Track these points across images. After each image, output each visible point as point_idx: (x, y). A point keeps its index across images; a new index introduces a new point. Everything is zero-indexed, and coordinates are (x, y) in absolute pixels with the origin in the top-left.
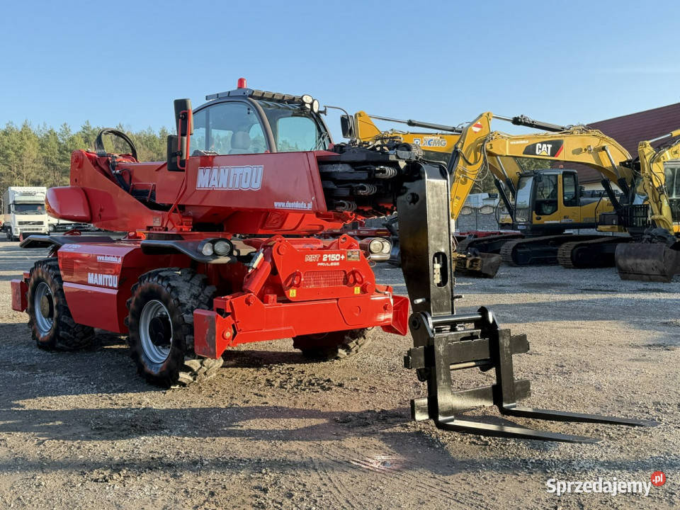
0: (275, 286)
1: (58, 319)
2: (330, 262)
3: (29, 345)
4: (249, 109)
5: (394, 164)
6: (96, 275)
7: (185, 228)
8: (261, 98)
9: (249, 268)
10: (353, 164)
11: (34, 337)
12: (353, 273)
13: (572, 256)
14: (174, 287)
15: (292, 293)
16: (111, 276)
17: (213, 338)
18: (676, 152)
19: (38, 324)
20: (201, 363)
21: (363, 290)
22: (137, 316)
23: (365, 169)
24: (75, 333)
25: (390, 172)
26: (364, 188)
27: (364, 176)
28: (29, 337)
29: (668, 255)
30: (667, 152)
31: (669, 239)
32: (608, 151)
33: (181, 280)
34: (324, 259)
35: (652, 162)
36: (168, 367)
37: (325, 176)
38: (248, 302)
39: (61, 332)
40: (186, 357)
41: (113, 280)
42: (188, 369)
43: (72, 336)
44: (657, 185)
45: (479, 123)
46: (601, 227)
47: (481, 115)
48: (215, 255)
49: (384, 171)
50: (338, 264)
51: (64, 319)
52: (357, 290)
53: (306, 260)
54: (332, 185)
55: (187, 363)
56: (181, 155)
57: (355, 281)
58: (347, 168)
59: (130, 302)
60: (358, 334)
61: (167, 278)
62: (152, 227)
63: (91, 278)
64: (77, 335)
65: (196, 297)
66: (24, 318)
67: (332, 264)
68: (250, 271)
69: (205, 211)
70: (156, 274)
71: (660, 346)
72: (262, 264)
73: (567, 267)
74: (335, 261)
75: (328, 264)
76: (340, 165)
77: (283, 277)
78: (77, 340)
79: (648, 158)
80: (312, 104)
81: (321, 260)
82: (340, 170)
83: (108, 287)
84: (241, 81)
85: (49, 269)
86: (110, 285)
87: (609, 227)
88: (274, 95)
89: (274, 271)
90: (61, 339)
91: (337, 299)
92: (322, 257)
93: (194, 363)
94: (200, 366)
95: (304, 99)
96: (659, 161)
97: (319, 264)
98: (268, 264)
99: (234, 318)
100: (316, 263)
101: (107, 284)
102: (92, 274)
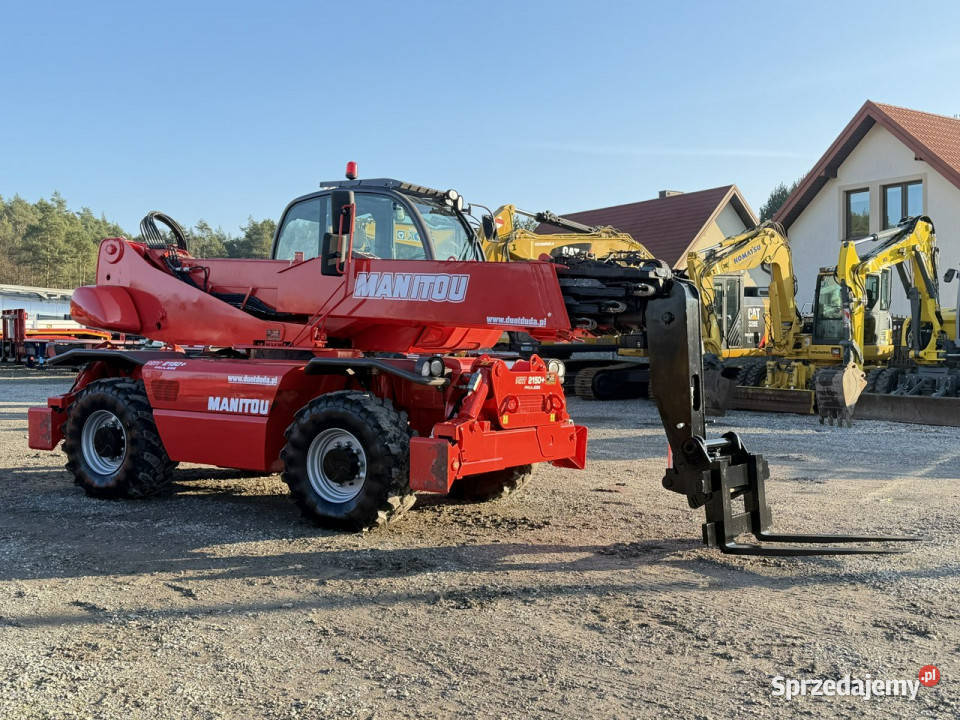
0: (490, 414)
1: (135, 459)
2: (533, 385)
3: (64, 493)
4: (395, 204)
5: (654, 282)
6: (225, 399)
7: (320, 343)
8: (408, 192)
9: (467, 391)
10: (602, 279)
11: (80, 480)
12: (550, 397)
14: (370, 412)
15: (505, 419)
16: (257, 401)
17: (443, 469)
19: (88, 467)
20: (401, 501)
21: (558, 418)
22: (303, 448)
23: (619, 286)
24: (156, 475)
25: (652, 289)
26: (617, 306)
27: (621, 293)
28: (69, 482)
30: (717, 265)
31: (719, 366)
33: (373, 404)
34: (530, 383)
35: (701, 276)
36: (361, 507)
37: (565, 291)
38: (471, 429)
39: (141, 474)
40: (390, 493)
41: (261, 407)
42: (388, 507)
43: (151, 479)
44: (706, 303)
45: (500, 218)
46: (621, 351)
47: (502, 208)
48: (432, 375)
49: (646, 289)
50: (538, 387)
51: (148, 457)
52: (553, 417)
54: (572, 301)
55: (390, 500)
56: (340, 257)
57: (552, 407)
58: (597, 283)
59: (290, 432)
61: (357, 403)
62: (263, 342)
63: (213, 404)
64: (158, 477)
65: (396, 424)
66: (56, 458)
67: (535, 387)
68: (469, 394)
70: (341, 397)
72: (480, 387)
73: (586, 398)
74: (538, 384)
75: (532, 388)
76: (586, 280)
77: (499, 397)
78: (155, 485)
79: (697, 271)
80: (456, 202)
81: (527, 383)
82: (584, 285)
83: (250, 414)
84: (351, 166)
85: (118, 392)
86: (253, 411)
87: (633, 350)
88: (410, 187)
89: (491, 395)
90: (137, 482)
91: (536, 427)
92: (528, 380)
93: (394, 500)
96: (709, 274)
97: (526, 387)
98: (486, 387)
99: (460, 448)
100: (523, 385)
101: (246, 411)
102: (218, 399)
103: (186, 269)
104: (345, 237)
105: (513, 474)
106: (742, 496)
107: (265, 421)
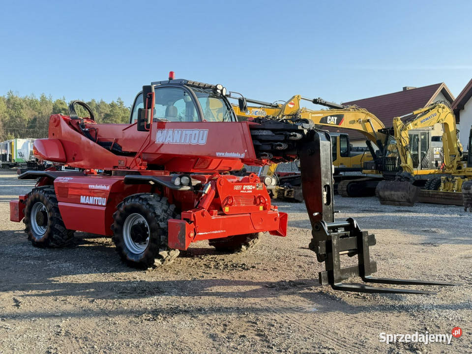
0: (217, 205)
1: (52, 227)
2: (247, 190)
3: (24, 244)
4: (185, 92)
5: (301, 132)
6: (88, 197)
7: (143, 168)
8: (193, 86)
9: (202, 193)
10: (273, 130)
11: (30, 238)
12: (259, 197)
13: (347, 190)
14: (151, 205)
15: (227, 209)
16: (101, 198)
17: (183, 237)
18: (416, 125)
19: (33, 231)
20: (168, 253)
21: (264, 209)
22: (121, 224)
23: (282, 134)
24: (62, 236)
25: (299, 136)
26: (281, 146)
27: (282, 138)
28: (25, 239)
29: (411, 189)
30: (410, 124)
31: (411, 179)
32: (371, 123)
33: (154, 200)
34: (244, 189)
35: (401, 130)
36: (146, 256)
37: (254, 138)
38: (203, 214)
39: (54, 235)
40: (160, 249)
41: (102, 201)
42: (160, 257)
43: (61, 238)
44: (404, 145)
45: (293, 102)
46: (364, 171)
47: (294, 97)
48: (181, 185)
49: (296, 136)
50: (251, 191)
51: (57, 226)
52: (261, 208)
53: (235, 189)
54: (258, 143)
55: (160, 253)
56: (147, 121)
57: (260, 203)
58: (270, 133)
59: (116, 215)
60: (254, 236)
61: (146, 200)
62: (117, 167)
63: (83, 200)
64: (64, 237)
65: (165, 211)
66: (21, 226)
67: (248, 192)
68: (203, 195)
69: (156, 157)
70: (138, 196)
71: (429, 244)
72: (210, 191)
73: (344, 196)
74: (250, 190)
75: (246, 192)
76: (265, 131)
77: (222, 197)
78: (63, 241)
79: (399, 128)
80: (222, 91)
81: (242, 189)
82: (264, 134)
83: (98, 205)
84: (171, 73)
85: (45, 193)
86: (100, 204)
87: (370, 171)
88: (199, 84)
89: (217, 195)
90: (53, 240)
91: (250, 214)
92: (243, 187)
93: (164, 253)
94: (167, 255)
95: (218, 87)
96: (405, 130)
97: (241, 191)
98: (213, 191)
99: (195, 225)
100: (240, 191)
101: (96, 204)
102: (85, 197)
103: (87, 129)
104: (150, 110)
105: (246, 239)
106: (357, 255)
107: (104, 209)
